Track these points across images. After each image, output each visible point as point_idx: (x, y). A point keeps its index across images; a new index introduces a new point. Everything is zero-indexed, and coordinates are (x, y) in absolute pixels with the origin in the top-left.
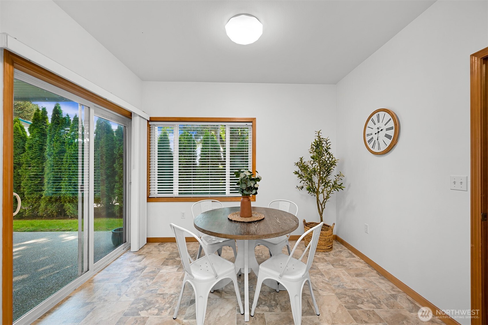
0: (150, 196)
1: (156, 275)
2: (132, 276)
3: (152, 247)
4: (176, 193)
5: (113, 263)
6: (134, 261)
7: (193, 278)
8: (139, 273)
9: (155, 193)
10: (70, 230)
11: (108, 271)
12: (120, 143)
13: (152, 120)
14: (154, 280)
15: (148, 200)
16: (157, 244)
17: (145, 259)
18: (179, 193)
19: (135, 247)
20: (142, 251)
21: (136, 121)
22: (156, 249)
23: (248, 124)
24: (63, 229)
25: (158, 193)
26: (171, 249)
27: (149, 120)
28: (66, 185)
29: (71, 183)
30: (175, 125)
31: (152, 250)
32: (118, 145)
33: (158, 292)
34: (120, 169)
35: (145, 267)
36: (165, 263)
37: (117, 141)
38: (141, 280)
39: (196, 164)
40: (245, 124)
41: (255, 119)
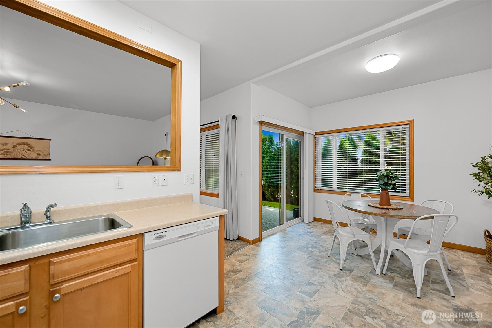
0: (316, 188)
1: (319, 237)
2: (304, 234)
3: (317, 223)
4: (335, 187)
5: (294, 225)
6: (306, 228)
7: (338, 234)
8: (309, 234)
9: (319, 186)
10: (270, 206)
11: (292, 228)
12: (295, 150)
13: (317, 134)
14: (318, 239)
15: (315, 191)
16: (321, 223)
17: (312, 228)
18: (337, 188)
19: (306, 220)
20: (310, 224)
21: (307, 136)
22: (319, 225)
23: (404, 126)
24: (266, 205)
25: (322, 187)
26: (331, 228)
27: (315, 134)
28: (265, 179)
29: (267, 178)
30: (334, 135)
31: (317, 225)
32: (294, 151)
33: (320, 244)
34: (295, 169)
35: (312, 232)
36: (326, 233)
37: (293, 148)
38: (310, 237)
39: (358, 165)
40: (401, 127)
41: (412, 121)
